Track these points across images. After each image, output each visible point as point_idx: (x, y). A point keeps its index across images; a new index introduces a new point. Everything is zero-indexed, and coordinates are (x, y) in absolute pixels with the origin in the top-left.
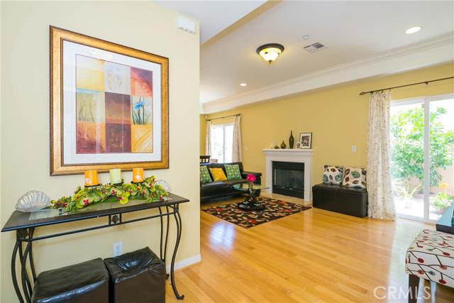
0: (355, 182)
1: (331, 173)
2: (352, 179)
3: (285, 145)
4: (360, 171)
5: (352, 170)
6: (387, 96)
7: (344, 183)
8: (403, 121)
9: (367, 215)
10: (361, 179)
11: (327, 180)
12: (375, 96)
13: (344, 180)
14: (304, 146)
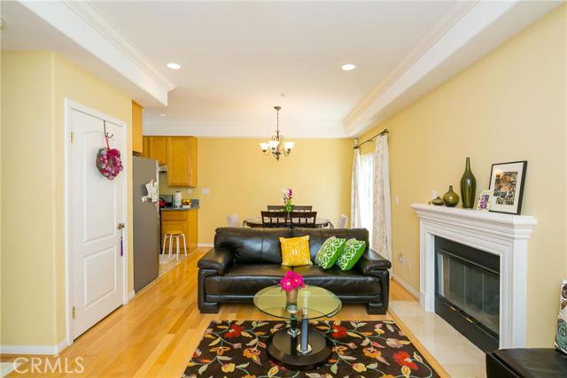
3: (455, 198)
14: (499, 202)
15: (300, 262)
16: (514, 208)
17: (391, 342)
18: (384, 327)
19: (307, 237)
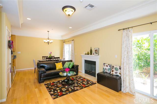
0: (116, 73)
1: (106, 67)
2: (115, 71)
3: (89, 53)
4: (118, 67)
5: (115, 67)
6: (131, 31)
7: (111, 73)
8: (143, 42)
9: (121, 90)
10: (119, 71)
11: (104, 70)
12: (125, 31)
13: (111, 71)
14: (96, 54)
15: (61, 68)
16: (98, 55)
17: (81, 78)
18: (79, 77)
19: (62, 62)
